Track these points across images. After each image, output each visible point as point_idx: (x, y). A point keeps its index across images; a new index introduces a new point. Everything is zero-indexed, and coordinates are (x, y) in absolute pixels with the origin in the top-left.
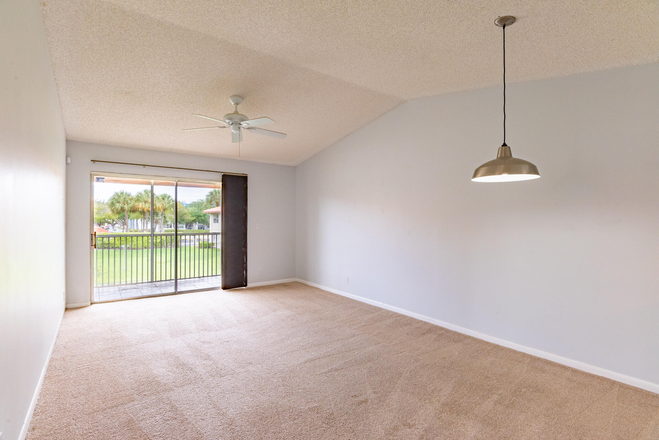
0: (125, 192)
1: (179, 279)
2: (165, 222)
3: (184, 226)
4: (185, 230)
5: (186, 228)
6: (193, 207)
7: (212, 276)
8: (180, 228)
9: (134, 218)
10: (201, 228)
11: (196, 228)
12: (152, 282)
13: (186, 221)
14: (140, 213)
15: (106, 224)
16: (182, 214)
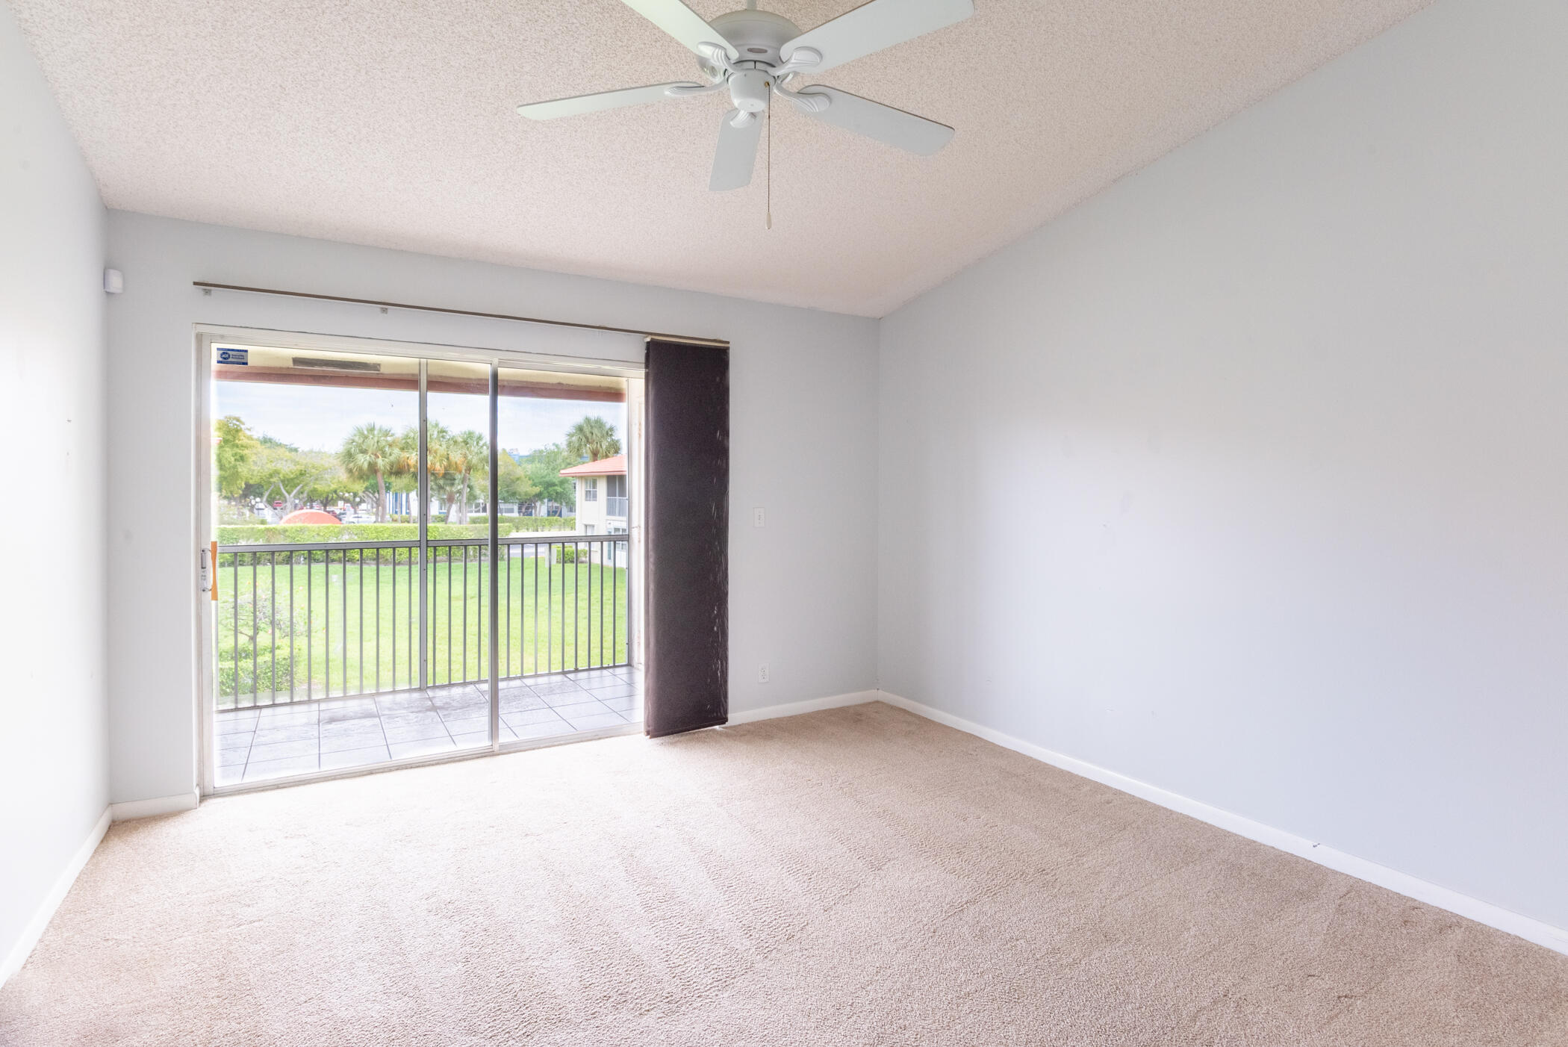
0: (377, 427)
1: (503, 680)
2: (472, 497)
3: (516, 507)
4: (517, 518)
5: (519, 512)
6: (536, 462)
7: (602, 668)
8: (505, 512)
9: (401, 489)
10: (553, 512)
11: (542, 514)
12: (422, 689)
13: (520, 495)
14: (413, 476)
15: (341, 503)
16: (511, 479)
